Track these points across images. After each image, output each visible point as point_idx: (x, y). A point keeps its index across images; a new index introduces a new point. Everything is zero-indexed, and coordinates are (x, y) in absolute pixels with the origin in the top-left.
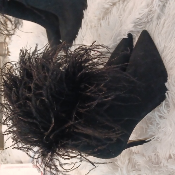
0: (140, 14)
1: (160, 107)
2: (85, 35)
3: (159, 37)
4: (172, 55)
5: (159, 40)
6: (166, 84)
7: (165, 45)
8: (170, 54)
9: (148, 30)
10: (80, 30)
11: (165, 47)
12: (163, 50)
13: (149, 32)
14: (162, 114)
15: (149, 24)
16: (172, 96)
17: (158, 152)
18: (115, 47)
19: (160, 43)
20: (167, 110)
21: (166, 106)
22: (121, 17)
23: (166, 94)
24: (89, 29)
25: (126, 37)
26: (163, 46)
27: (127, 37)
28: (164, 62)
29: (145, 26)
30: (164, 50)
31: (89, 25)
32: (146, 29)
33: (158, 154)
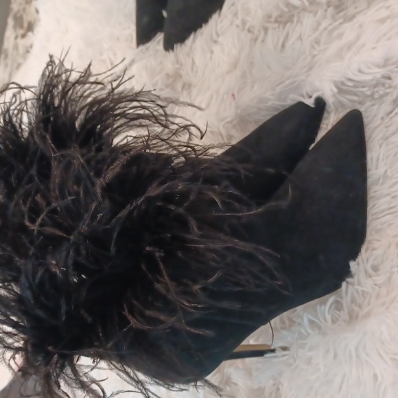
0: (360, 71)
1: (321, 306)
2: (222, 33)
3: (381, 146)
4: (392, 203)
5: (379, 154)
6: (353, 265)
7: (386, 171)
8: (388, 198)
9: (364, 115)
10: (215, 17)
11: (385, 176)
12: (379, 179)
13: (366, 121)
14: (319, 319)
15: (373, 102)
16: (355, 294)
17: (282, 385)
18: (278, 109)
19: (378, 160)
20: (333, 315)
21: (333, 306)
22: (316, 46)
23: (344, 284)
24: (237, 26)
25: (310, 102)
26: (381, 171)
27: (313, 106)
28: (369, 208)
29: (361, 100)
30: (381, 181)
31: (240, 16)
32: (362, 109)
33: (280, 386)
